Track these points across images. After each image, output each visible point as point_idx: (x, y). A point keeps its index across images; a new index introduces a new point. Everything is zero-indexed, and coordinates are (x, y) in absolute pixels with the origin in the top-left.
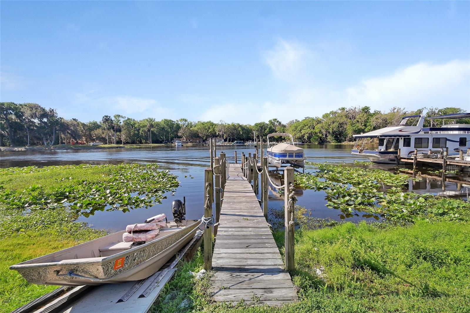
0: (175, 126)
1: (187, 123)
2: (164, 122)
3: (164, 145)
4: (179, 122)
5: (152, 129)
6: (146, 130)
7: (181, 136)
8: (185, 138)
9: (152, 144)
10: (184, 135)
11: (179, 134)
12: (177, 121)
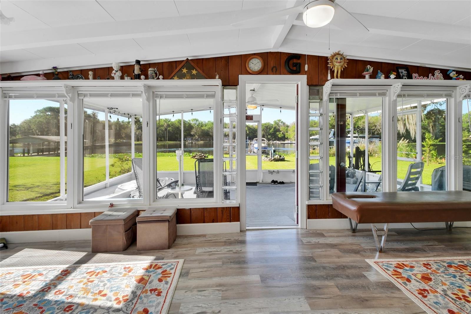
0: (187, 125)
1: (198, 122)
2: (178, 122)
3: (179, 142)
4: (191, 122)
5: (168, 129)
6: (164, 129)
7: (194, 134)
8: (197, 137)
9: (168, 142)
10: (196, 134)
11: (192, 133)
12: (189, 120)
